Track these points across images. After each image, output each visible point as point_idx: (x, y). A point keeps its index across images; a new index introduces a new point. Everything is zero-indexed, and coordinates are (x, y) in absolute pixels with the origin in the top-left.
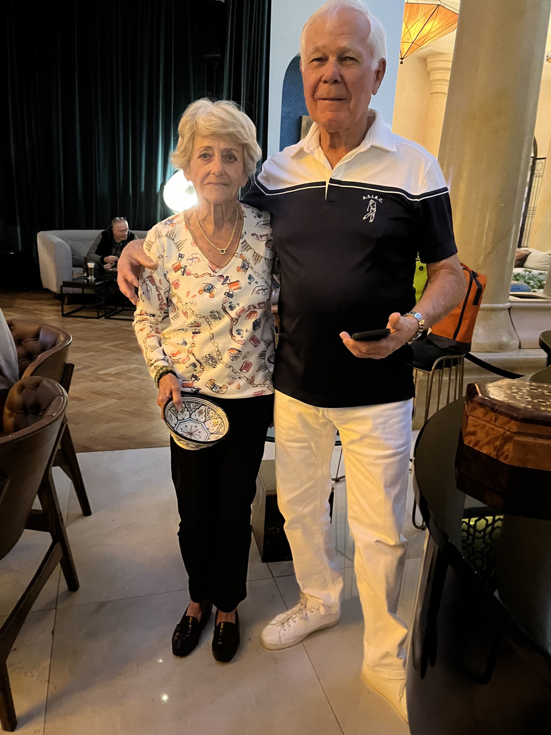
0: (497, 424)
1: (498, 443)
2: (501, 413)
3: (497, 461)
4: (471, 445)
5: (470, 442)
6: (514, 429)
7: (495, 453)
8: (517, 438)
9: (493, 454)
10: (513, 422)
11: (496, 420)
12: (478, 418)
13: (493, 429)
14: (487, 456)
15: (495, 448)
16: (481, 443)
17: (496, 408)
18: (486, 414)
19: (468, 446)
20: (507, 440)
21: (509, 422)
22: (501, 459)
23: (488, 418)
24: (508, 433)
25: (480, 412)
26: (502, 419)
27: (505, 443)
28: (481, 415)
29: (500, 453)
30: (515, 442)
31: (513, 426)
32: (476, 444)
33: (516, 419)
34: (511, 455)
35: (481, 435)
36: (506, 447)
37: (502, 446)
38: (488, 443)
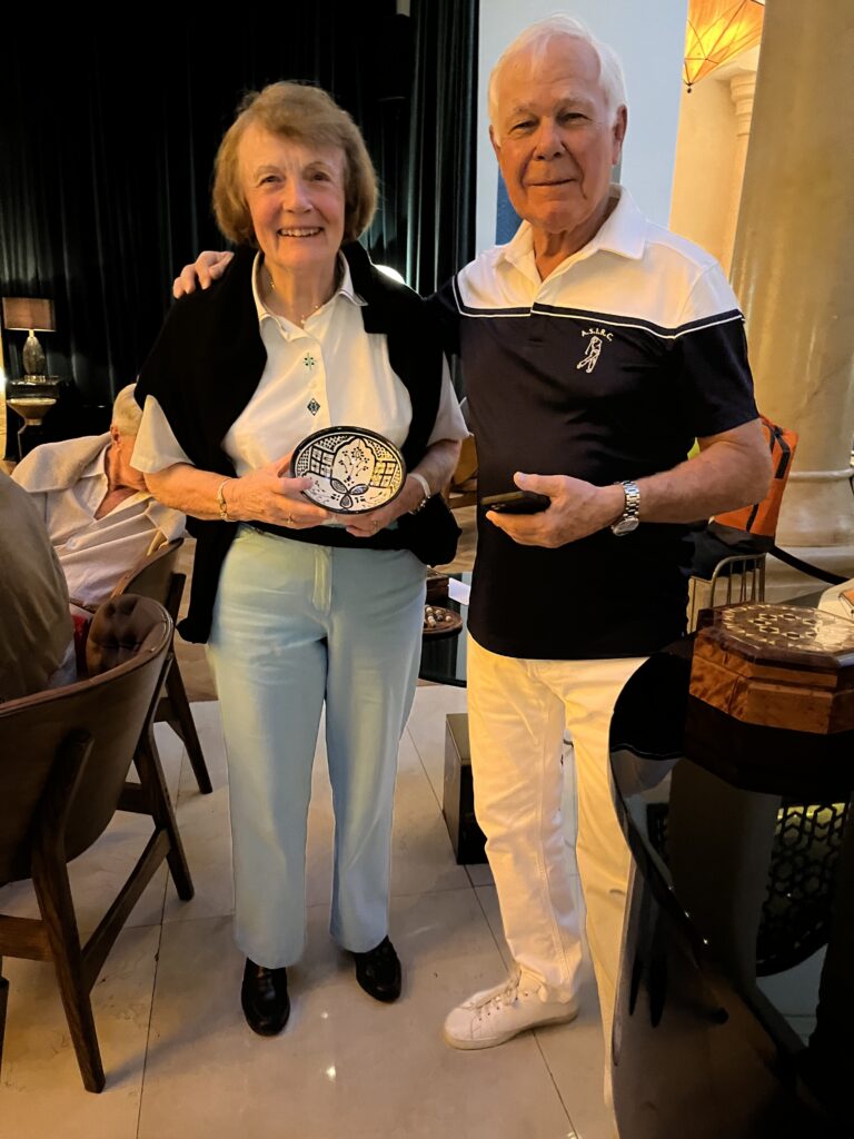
0: (728, 666)
1: (729, 693)
2: (732, 651)
3: (729, 717)
4: (697, 696)
5: (696, 691)
6: (749, 674)
7: (725, 706)
8: (752, 686)
10: (747, 664)
11: (726, 661)
12: (704, 658)
13: (723, 673)
14: (718, 711)
15: (727, 700)
16: (710, 692)
17: (726, 644)
18: (714, 652)
19: (694, 697)
20: (741, 687)
21: (742, 664)
22: (735, 715)
23: (717, 657)
24: (742, 679)
25: (707, 649)
26: (734, 660)
27: (738, 693)
28: (708, 654)
29: (733, 706)
30: (752, 691)
31: (747, 669)
32: (703, 694)
33: (750, 659)
34: (746, 709)
35: (708, 681)
36: (740, 698)
37: (735, 696)
38: (718, 693)
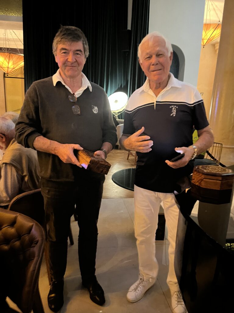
0: (199, 176)
1: (200, 181)
2: (200, 173)
3: (200, 187)
6: (204, 177)
8: (204, 180)
9: (199, 185)
10: (203, 175)
13: (198, 178)
14: (197, 186)
15: (199, 183)
16: (196, 182)
17: (199, 171)
20: (202, 180)
21: (202, 175)
23: (197, 174)
24: (202, 178)
26: (201, 175)
30: (204, 181)
32: (194, 183)
34: (203, 185)
35: (195, 179)
36: (202, 182)
